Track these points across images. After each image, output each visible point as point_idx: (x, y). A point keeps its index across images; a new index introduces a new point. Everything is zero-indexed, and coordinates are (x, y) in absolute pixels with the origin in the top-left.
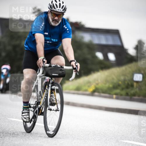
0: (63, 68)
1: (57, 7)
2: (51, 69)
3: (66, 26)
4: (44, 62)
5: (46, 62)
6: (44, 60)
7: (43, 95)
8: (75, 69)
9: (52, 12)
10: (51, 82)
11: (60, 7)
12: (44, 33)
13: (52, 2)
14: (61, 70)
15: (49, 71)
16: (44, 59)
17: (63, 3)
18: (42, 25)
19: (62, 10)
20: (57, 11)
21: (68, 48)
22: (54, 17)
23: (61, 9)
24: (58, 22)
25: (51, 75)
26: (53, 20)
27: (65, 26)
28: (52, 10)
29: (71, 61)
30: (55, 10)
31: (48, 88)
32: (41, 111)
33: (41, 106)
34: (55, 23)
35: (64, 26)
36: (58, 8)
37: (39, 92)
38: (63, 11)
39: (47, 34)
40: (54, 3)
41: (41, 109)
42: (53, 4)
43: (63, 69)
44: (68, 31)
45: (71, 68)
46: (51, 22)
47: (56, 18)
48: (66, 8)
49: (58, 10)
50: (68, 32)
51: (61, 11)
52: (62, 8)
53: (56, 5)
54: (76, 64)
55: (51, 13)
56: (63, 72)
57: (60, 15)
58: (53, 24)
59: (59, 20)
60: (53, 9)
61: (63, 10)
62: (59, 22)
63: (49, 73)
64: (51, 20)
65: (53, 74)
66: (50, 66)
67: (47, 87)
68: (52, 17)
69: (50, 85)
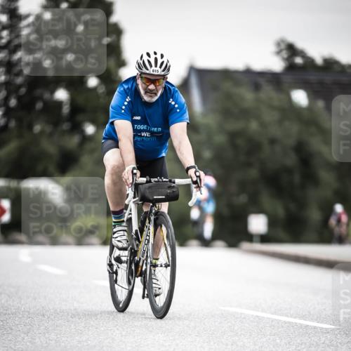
0: (174, 183)
1: (151, 66)
2: (150, 187)
3: (173, 101)
4: (136, 174)
5: (138, 174)
6: (135, 171)
7: (141, 237)
8: (195, 183)
9: (144, 76)
10: (154, 211)
11: (156, 66)
12: (132, 117)
13: (142, 57)
14: (170, 187)
15: (147, 191)
16: (134, 168)
17: (162, 56)
18: (126, 103)
19: (160, 70)
20: (152, 73)
21: (180, 143)
22: (148, 86)
23: (158, 68)
24: (156, 94)
25: (151, 198)
26: (147, 91)
27: (171, 100)
28: (142, 73)
29: (188, 169)
30: (147, 72)
31: (149, 223)
32: (140, 269)
33: (140, 259)
34: (151, 96)
35: (169, 100)
36: (154, 68)
37: (134, 231)
38: (163, 73)
39: (138, 118)
40: (146, 58)
41: (141, 264)
42: (144, 62)
43: (173, 185)
44: (178, 108)
45: (188, 181)
46: (143, 95)
47: (152, 87)
48: (170, 66)
49: (153, 71)
50: (178, 110)
51: (159, 73)
52: (160, 67)
53: (149, 61)
54: (198, 174)
55: (142, 78)
56: (174, 190)
57: (157, 80)
58: (146, 98)
59: (158, 91)
60: (144, 70)
61: (164, 71)
62: (159, 95)
63: (148, 195)
64: (142, 92)
65: (155, 197)
66: (147, 182)
67: (147, 221)
68: (144, 85)
69: (152, 218)
